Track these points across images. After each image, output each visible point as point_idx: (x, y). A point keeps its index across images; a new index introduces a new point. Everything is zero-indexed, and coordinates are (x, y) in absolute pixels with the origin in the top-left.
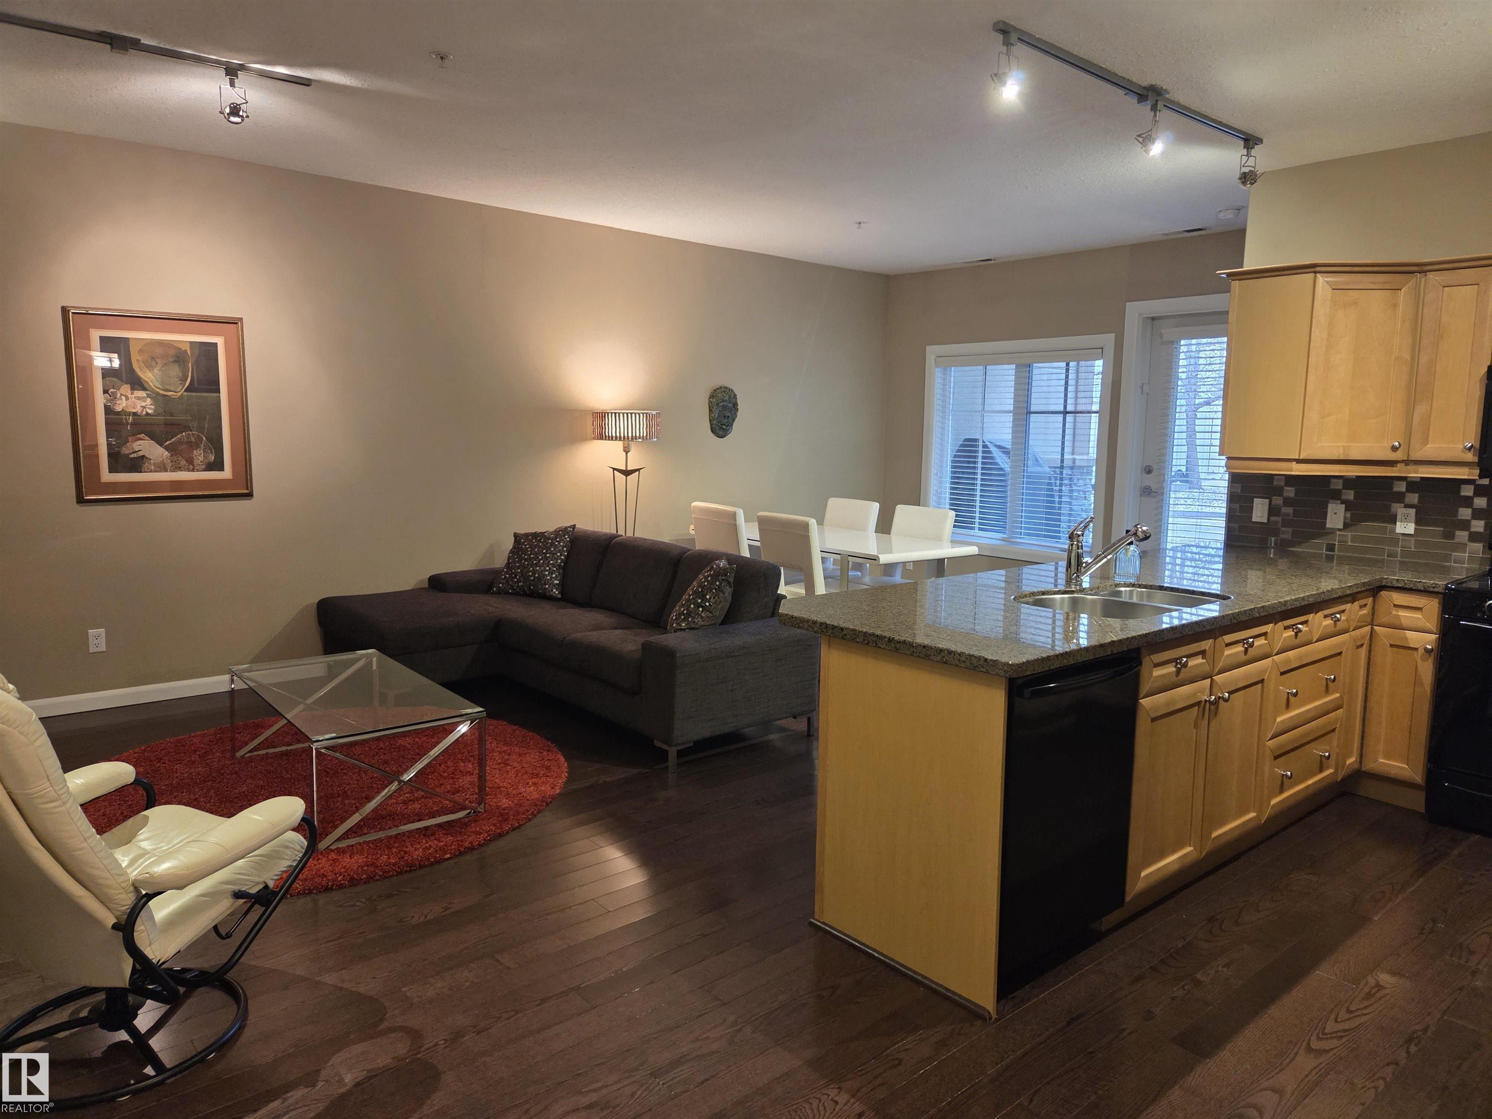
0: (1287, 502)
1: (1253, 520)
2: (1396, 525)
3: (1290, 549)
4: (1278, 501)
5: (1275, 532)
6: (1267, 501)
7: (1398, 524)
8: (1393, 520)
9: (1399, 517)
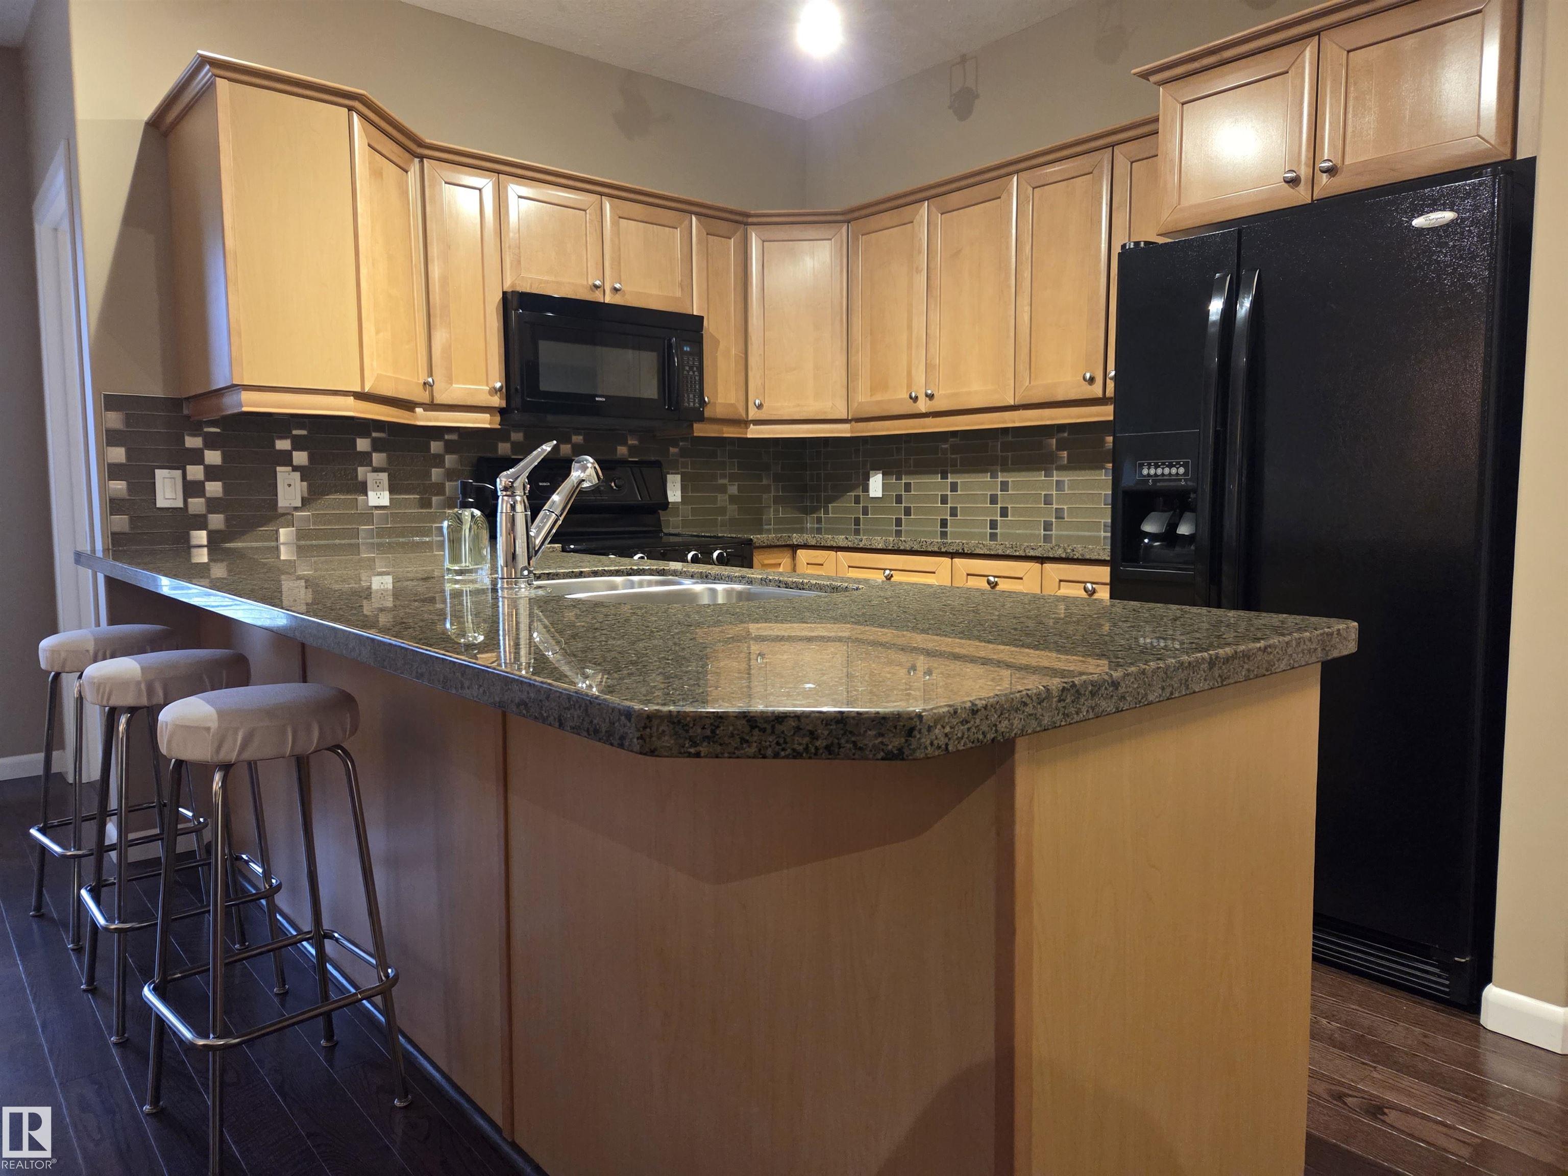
0: (212, 473)
1: (158, 505)
2: (367, 495)
3: (228, 545)
4: (195, 472)
5: (200, 522)
6: (178, 473)
7: (370, 493)
8: (363, 489)
9: (369, 485)
